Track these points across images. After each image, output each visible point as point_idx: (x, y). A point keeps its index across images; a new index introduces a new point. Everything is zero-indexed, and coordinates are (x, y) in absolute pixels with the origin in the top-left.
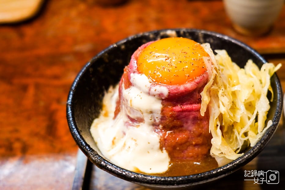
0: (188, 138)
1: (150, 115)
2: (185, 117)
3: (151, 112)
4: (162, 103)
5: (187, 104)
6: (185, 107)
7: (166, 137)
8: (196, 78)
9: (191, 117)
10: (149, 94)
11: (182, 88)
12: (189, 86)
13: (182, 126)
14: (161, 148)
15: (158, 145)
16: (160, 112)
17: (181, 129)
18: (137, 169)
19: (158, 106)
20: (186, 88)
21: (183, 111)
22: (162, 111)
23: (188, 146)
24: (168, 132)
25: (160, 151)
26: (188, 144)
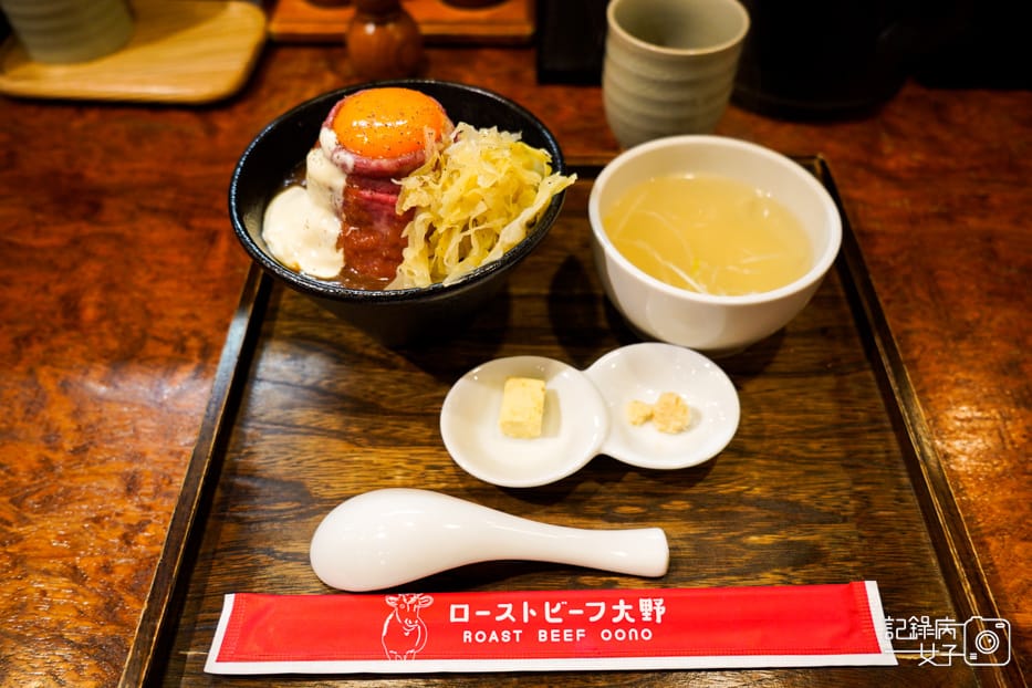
0: (378, 244)
1: (329, 194)
2: (376, 210)
3: (331, 189)
4: (347, 181)
5: (381, 192)
6: (378, 195)
7: (347, 234)
8: (401, 156)
9: (385, 213)
10: (331, 160)
11: (374, 164)
12: (385, 163)
13: (371, 224)
14: (338, 248)
15: (335, 241)
16: (341, 192)
17: (369, 227)
18: (297, 266)
19: (340, 182)
20: (380, 166)
21: (372, 200)
22: (346, 192)
23: (376, 257)
24: (353, 228)
25: (334, 251)
26: (375, 253)
